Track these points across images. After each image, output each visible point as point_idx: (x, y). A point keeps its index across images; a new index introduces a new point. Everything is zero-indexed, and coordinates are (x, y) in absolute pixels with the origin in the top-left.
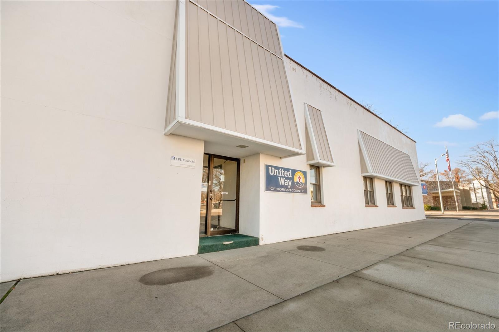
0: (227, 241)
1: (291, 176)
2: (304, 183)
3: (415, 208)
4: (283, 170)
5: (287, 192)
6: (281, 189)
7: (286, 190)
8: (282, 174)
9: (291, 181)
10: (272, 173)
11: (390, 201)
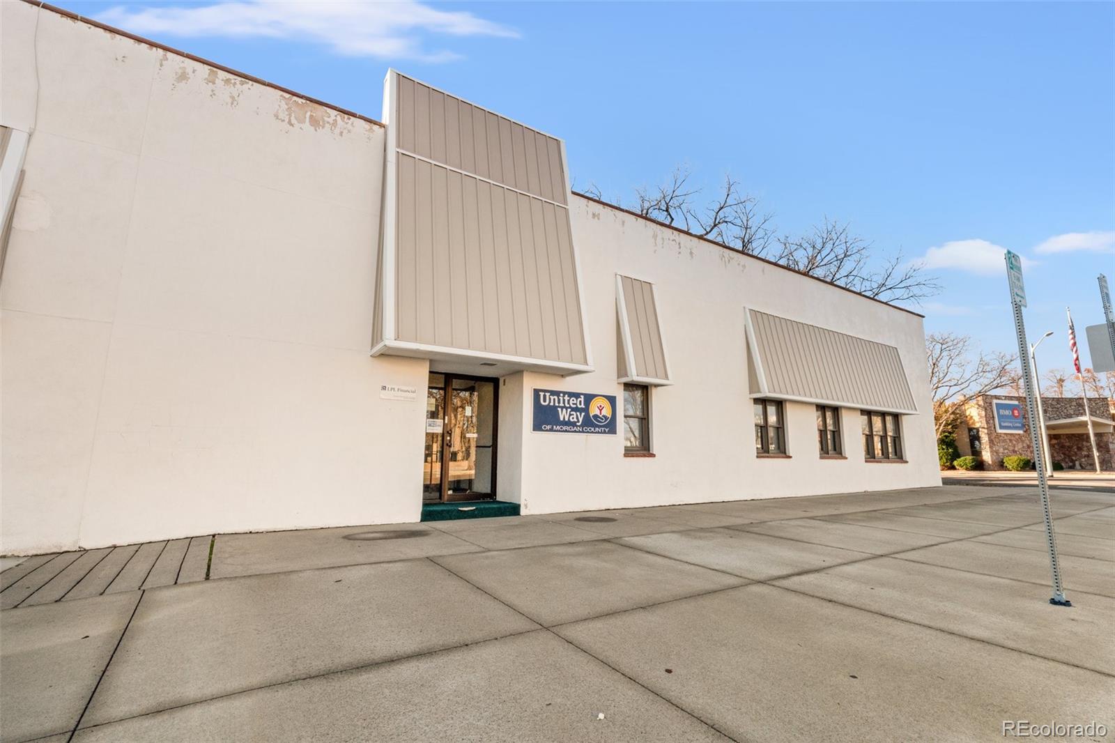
0: (467, 507)
1: (583, 406)
2: (609, 416)
3: (907, 462)
4: (566, 396)
5: (575, 431)
6: (561, 428)
7: (572, 430)
8: (564, 403)
9: (583, 414)
10: (545, 401)
11: (831, 445)
